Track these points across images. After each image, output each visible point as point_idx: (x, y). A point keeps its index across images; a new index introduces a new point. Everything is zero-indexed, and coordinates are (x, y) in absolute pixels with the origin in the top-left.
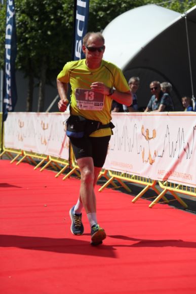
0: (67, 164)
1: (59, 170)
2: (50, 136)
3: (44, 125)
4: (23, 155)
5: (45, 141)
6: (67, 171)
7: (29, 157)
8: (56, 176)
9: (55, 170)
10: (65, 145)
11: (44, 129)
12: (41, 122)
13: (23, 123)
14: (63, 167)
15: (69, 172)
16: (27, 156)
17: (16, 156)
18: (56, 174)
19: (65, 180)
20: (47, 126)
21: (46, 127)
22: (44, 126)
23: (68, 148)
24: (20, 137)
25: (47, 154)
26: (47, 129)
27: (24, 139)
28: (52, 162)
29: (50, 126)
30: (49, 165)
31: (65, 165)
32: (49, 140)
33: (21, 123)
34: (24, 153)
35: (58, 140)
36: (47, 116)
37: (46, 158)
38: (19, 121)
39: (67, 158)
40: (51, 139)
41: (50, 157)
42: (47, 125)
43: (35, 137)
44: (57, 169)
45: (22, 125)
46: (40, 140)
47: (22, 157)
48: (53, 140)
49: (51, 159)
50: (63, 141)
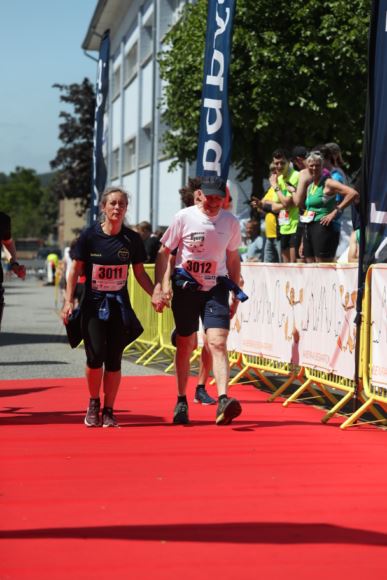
0: (352, 390)
1: (330, 405)
2: (308, 321)
3: (293, 291)
4: (240, 364)
5: (295, 333)
6: (349, 407)
7: (255, 369)
9: (320, 404)
10: (344, 344)
11: (293, 303)
12: (285, 284)
14: (339, 397)
15: (357, 409)
16: (250, 368)
19: (345, 429)
20: (301, 296)
21: (297, 299)
22: (293, 296)
23: (354, 351)
24: (234, 322)
26: (300, 302)
28: (312, 382)
30: (305, 390)
31: (348, 392)
32: (305, 330)
34: (245, 360)
35: (328, 331)
36: (301, 272)
39: (352, 377)
40: (310, 328)
41: (307, 373)
43: (270, 322)
44: (324, 401)
46: (283, 328)
47: (239, 371)
48: (315, 329)
49: (310, 377)
50: (340, 333)
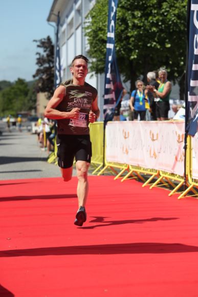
0: (183, 181)
1: (172, 188)
2: (161, 149)
3: (153, 135)
4: (128, 170)
5: (154, 154)
7: (136, 172)
8: (170, 195)
9: (168, 188)
10: (179, 159)
11: (153, 140)
12: (149, 132)
13: (128, 133)
14: (177, 185)
15: (185, 189)
16: (133, 171)
17: (120, 171)
18: (170, 192)
19: (181, 199)
20: (157, 137)
21: (155, 138)
22: (153, 137)
24: (125, 149)
25: (156, 169)
26: (157, 139)
27: (130, 151)
28: (163, 177)
29: (160, 137)
30: (160, 181)
31: (180, 182)
32: (159, 153)
33: (125, 133)
34: (130, 168)
35: (171, 153)
36: (157, 125)
37: (156, 174)
38: (123, 131)
39: (182, 174)
40: (162, 152)
41: (161, 173)
42: (157, 135)
43: (142, 149)
45: (127, 136)
46: (149, 152)
47: (127, 173)
48: (164, 152)
50: (176, 153)
